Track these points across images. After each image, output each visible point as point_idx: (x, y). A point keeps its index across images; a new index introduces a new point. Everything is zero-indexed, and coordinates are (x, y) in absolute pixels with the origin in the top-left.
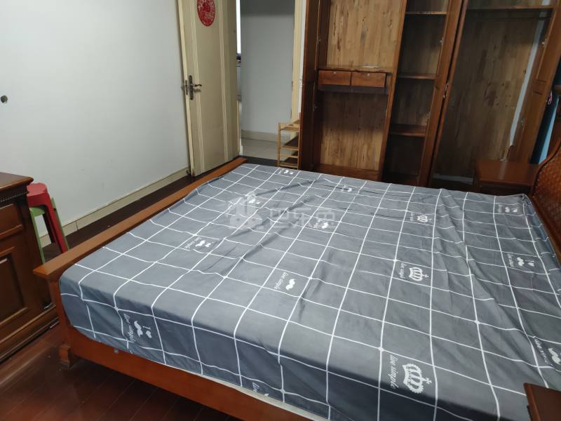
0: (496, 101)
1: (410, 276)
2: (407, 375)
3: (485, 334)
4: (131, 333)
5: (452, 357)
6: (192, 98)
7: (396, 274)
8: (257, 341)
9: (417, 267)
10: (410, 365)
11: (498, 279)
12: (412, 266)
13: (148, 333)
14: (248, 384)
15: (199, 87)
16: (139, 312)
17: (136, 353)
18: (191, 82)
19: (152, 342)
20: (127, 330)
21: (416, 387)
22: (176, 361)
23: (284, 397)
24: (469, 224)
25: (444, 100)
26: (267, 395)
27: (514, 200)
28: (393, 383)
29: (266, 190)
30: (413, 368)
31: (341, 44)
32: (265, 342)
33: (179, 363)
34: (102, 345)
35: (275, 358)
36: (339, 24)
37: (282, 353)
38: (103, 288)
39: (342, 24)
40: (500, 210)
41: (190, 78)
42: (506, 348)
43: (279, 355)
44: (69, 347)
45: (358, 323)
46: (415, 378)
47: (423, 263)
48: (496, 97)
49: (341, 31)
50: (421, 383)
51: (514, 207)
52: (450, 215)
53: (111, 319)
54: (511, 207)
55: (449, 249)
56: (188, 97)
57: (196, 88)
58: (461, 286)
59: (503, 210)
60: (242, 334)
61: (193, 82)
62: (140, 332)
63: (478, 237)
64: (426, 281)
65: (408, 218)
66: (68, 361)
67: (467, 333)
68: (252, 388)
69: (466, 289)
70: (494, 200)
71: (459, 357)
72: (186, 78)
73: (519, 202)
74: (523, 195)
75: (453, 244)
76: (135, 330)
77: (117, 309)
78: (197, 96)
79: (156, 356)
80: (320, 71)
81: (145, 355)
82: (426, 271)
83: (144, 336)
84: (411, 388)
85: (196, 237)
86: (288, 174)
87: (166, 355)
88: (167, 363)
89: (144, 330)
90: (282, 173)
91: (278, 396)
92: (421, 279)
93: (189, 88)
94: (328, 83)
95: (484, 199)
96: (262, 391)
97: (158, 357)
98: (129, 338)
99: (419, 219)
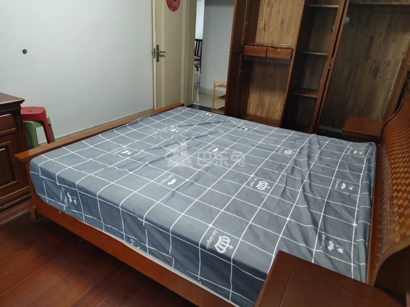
0: (379, 75)
1: (257, 186)
2: (219, 242)
3: (289, 227)
4: (66, 200)
5: (257, 237)
6: (158, 61)
7: (248, 184)
8: (132, 211)
9: (266, 181)
10: (224, 237)
11: (320, 194)
12: (262, 180)
13: (75, 201)
14: (128, 240)
15: (163, 54)
16: (70, 187)
17: (69, 214)
18: (158, 49)
19: (77, 207)
20: (63, 198)
21: (221, 249)
22: (90, 221)
23: (148, 250)
24: (320, 159)
25: (329, 70)
26: (138, 248)
27: (364, 146)
28: (208, 246)
29: (186, 124)
30: (225, 239)
31: (266, 27)
32: (136, 212)
33: (92, 222)
34: (51, 207)
35: (142, 223)
36: (266, 13)
37: (146, 220)
38: (51, 170)
39: (268, 13)
40: (349, 152)
41: (158, 46)
42: (299, 236)
43: (144, 221)
44: (35, 207)
45: (205, 209)
46: (223, 245)
47: (271, 179)
48: (379, 72)
49: (267, 18)
50: (226, 247)
51: (361, 151)
52: (309, 151)
53: (55, 190)
54: (359, 151)
55: (296, 173)
56: (155, 60)
57: (161, 54)
58: (290, 196)
59: (352, 152)
60: (125, 206)
61: (160, 50)
62: (71, 200)
63: (322, 168)
64: (267, 190)
65: (277, 151)
66: (35, 216)
67: (277, 224)
68: (130, 243)
69: (292, 199)
70: (348, 145)
71: (262, 237)
72: (155, 47)
73: (367, 147)
74: (373, 143)
75: (301, 170)
76: (68, 198)
77: (58, 184)
78: (162, 59)
79: (79, 216)
80: (245, 46)
81: (73, 215)
82: (270, 185)
83: (73, 203)
84: (218, 250)
85: (125, 148)
86: (208, 116)
87: (85, 217)
88: (85, 222)
89: (73, 199)
90: (204, 115)
91: (144, 249)
92: (264, 189)
93: (157, 54)
94: (250, 54)
95: (342, 143)
96: (136, 245)
97: (80, 217)
98: (65, 204)
99: (285, 152)
